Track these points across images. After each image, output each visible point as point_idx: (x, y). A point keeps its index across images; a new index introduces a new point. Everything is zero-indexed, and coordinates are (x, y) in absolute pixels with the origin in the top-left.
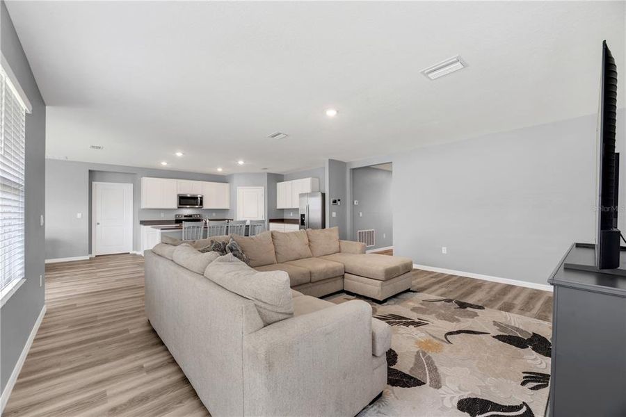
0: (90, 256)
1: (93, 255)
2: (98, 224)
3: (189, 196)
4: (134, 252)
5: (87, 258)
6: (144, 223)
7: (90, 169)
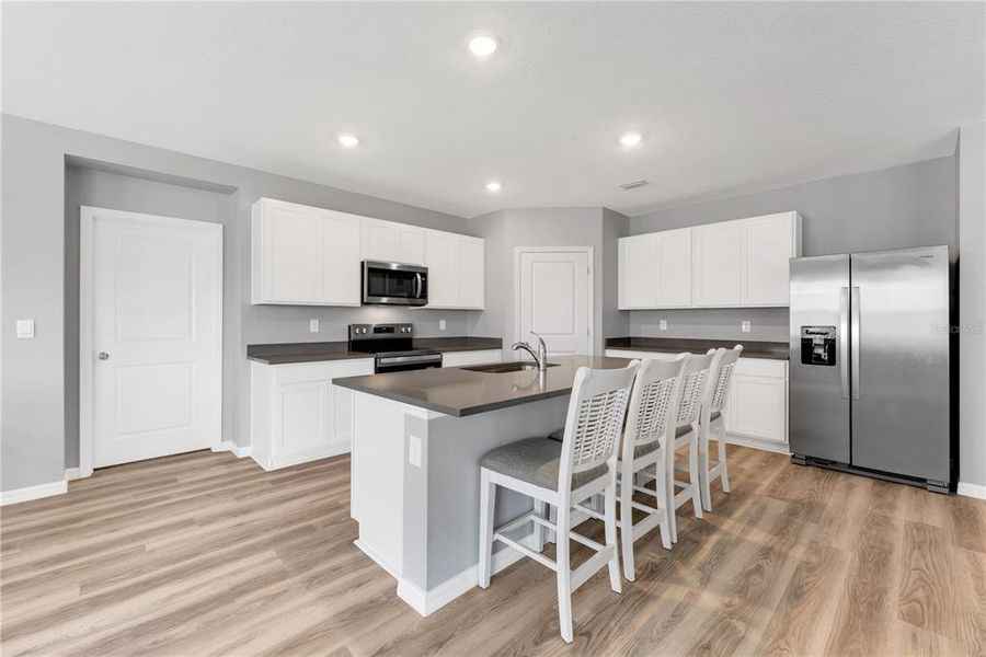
0: (73, 474)
1: (85, 470)
2: (104, 357)
3: (394, 267)
4: (228, 446)
5: (60, 488)
6: (256, 352)
7: (73, 153)
